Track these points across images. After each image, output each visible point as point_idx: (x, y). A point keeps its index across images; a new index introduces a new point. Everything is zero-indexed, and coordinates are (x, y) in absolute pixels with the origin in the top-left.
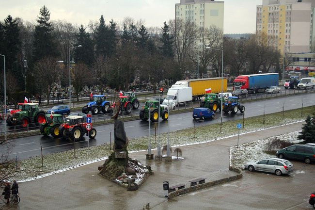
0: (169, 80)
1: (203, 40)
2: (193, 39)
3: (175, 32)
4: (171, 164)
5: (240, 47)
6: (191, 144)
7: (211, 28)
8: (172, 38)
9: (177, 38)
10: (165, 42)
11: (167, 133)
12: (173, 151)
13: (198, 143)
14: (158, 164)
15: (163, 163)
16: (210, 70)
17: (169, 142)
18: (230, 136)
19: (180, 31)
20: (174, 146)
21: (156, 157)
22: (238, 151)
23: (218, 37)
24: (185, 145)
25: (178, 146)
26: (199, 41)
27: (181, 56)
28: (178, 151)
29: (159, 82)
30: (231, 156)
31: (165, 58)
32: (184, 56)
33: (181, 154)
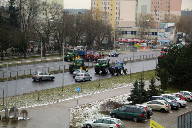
0: (15, 48)
1: (46, 13)
2: (37, 12)
3: (21, 5)
4: (17, 124)
5: (78, 21)
6: (36, 106)
7: (53, 3)
8: (18, 10)
9: (22, 11)
10: (11, 14)
11: (14, 96)
12: (20, 113)
13: (42, 105)
14: (5, 124)
15: (10, 123)
16: (52, 40)
17: (15, 105)
18: (70, 99)
19: (25, 5)
20: (21, 108)
21: (3, 118)
22: (78, 112)
23: (59, 11)
24: (30, 107)
25: (24, 107)
26: (42, 14)
27: (26, 27)
28: (24, 112)
29: (5, 50)
30: (71, 116)
31: (11, 28)
32: (29, 27)
33: (27, 115)
